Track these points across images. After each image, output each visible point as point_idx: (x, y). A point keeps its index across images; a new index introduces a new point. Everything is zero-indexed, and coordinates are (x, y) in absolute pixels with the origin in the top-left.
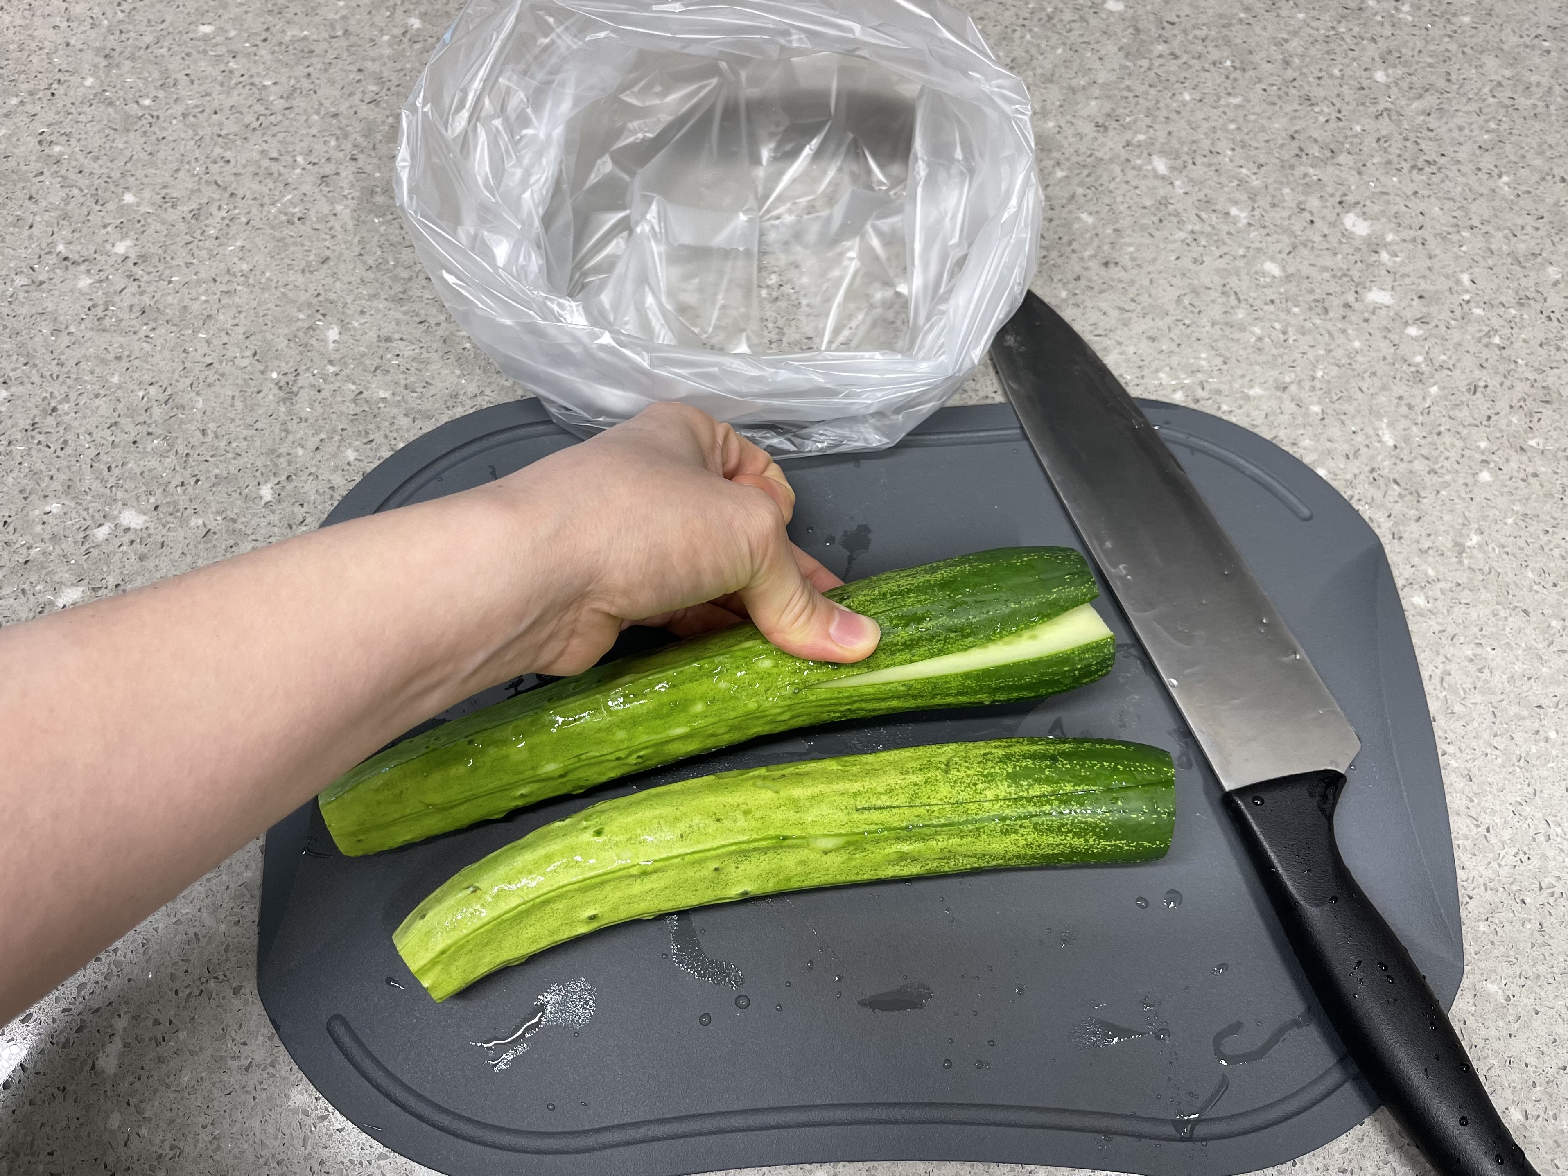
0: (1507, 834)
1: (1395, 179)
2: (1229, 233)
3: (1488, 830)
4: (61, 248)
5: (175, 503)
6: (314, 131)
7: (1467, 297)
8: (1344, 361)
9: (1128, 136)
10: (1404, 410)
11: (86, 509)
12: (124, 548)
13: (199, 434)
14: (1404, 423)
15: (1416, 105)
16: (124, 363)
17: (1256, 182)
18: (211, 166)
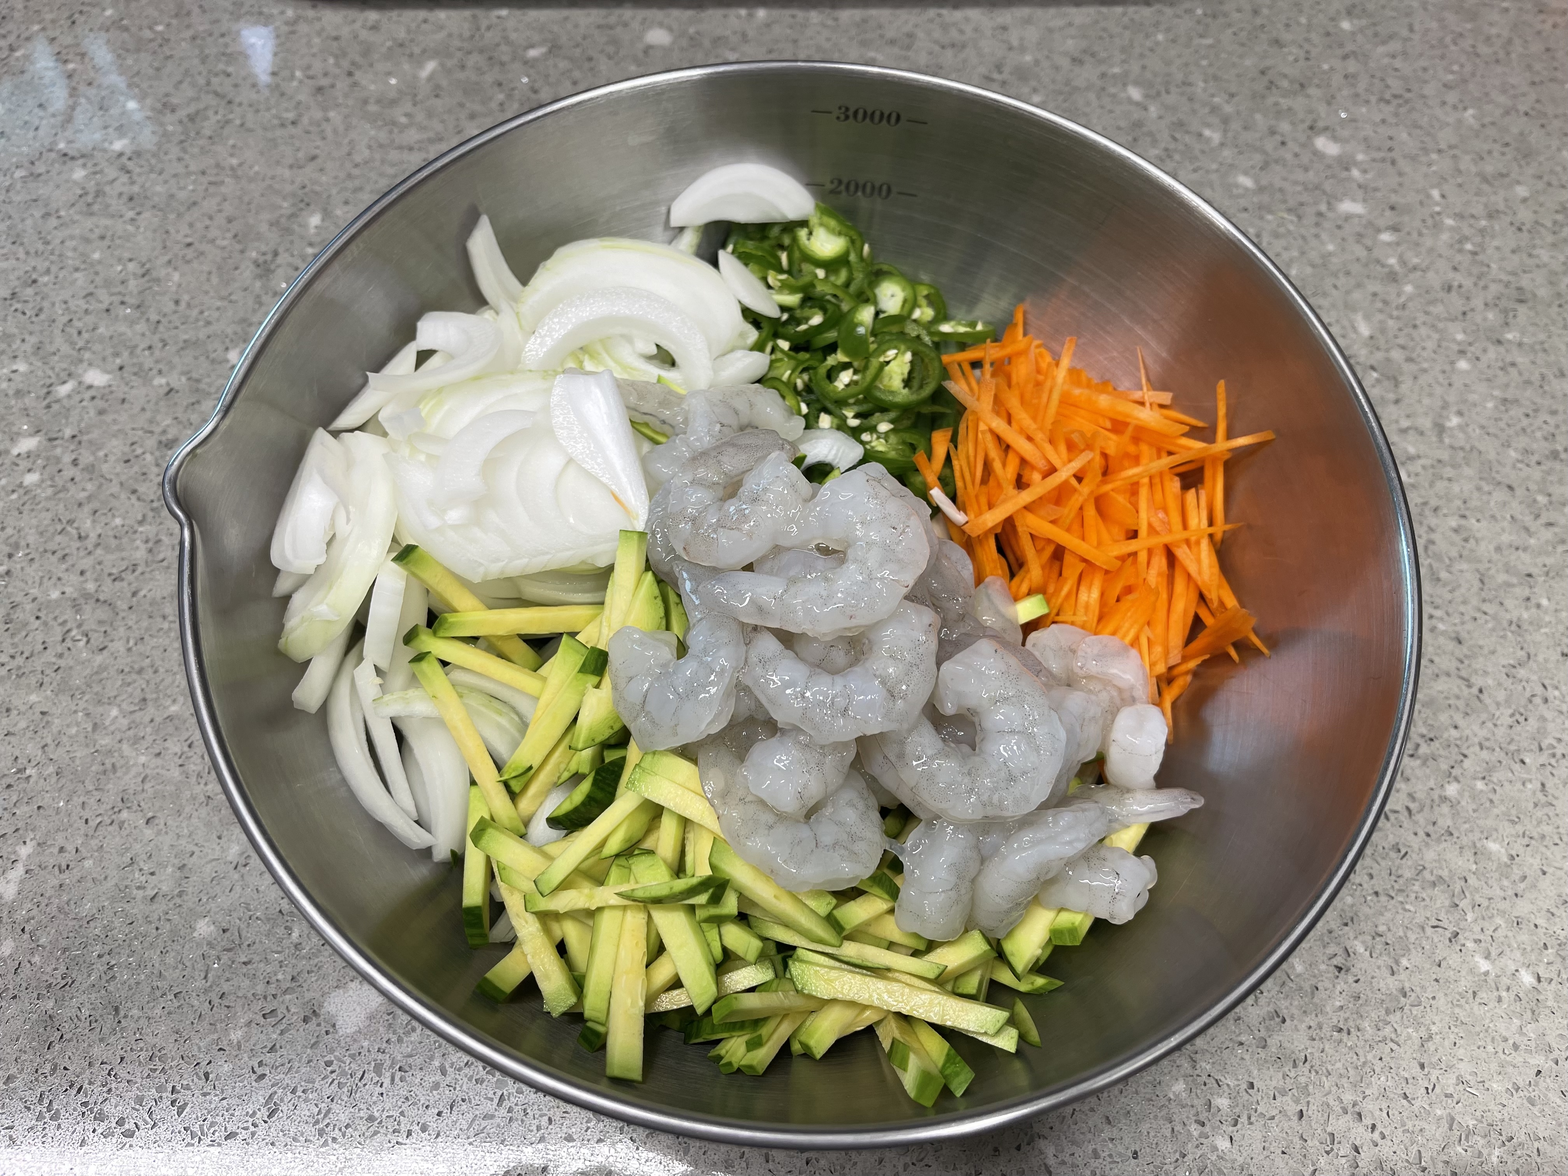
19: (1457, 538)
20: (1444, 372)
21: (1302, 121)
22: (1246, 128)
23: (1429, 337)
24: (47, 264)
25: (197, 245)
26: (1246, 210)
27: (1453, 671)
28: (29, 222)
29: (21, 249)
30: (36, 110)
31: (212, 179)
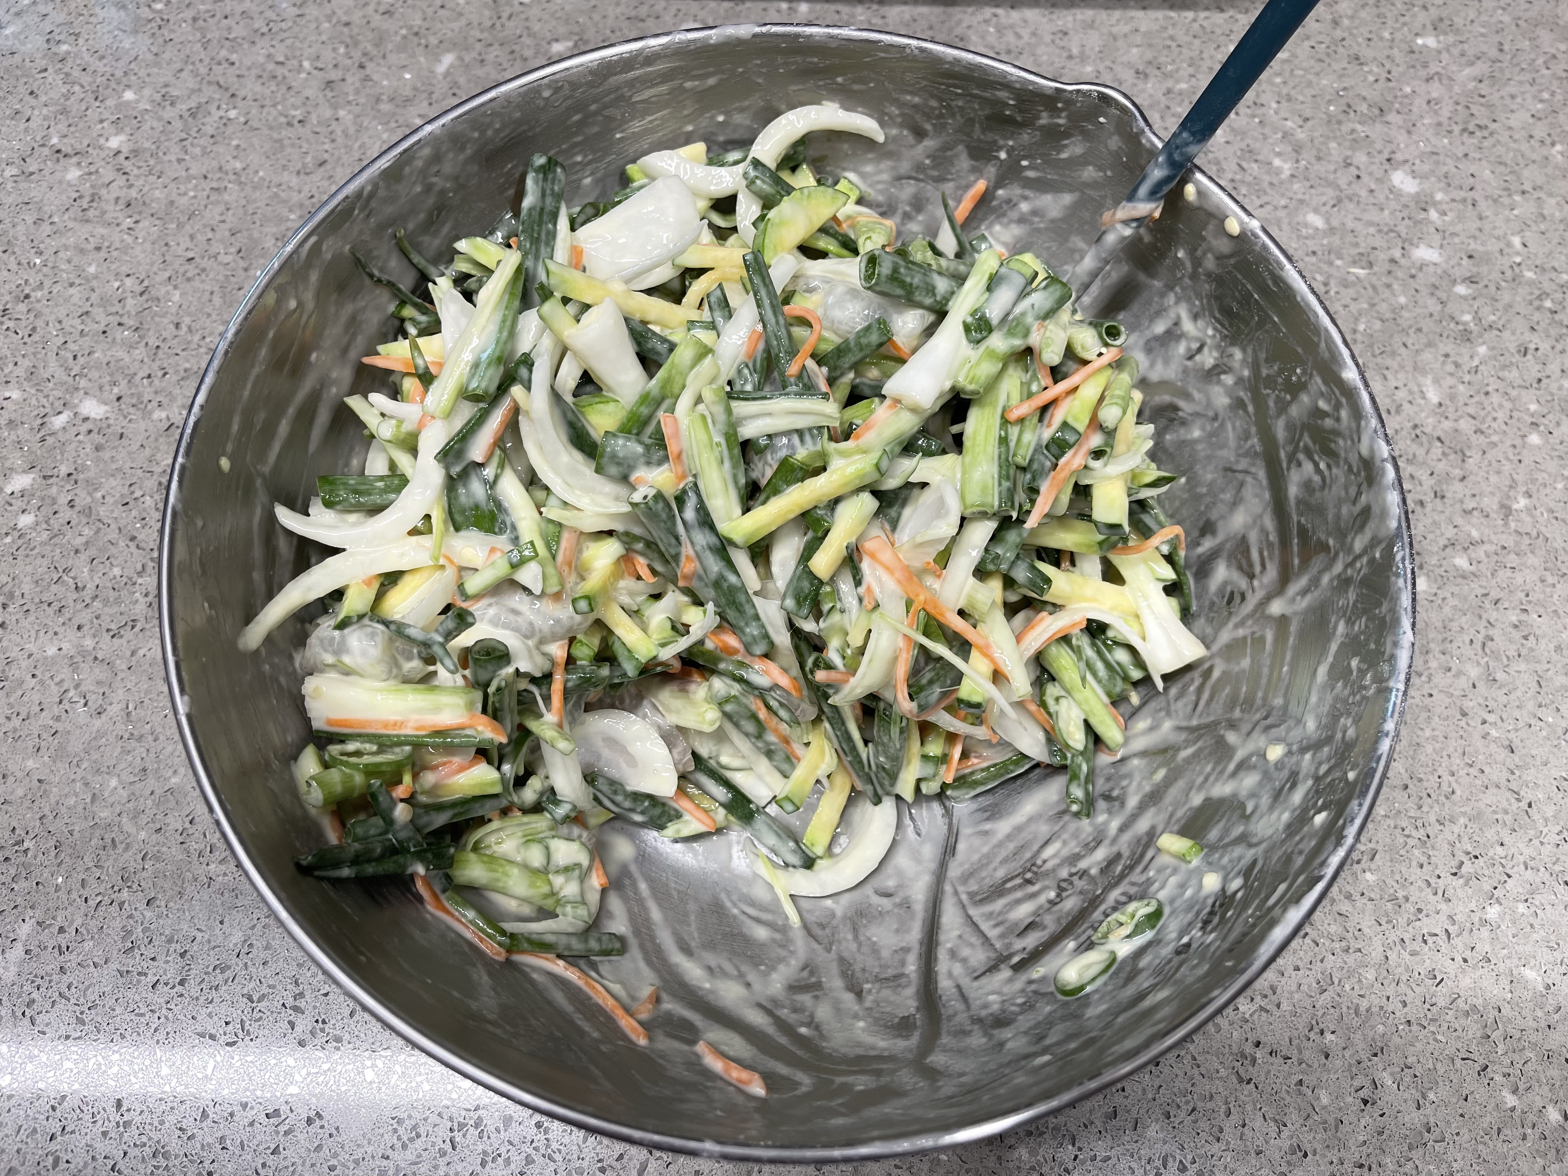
0: (1550, 811)
1: (1446, 141)
2: (1271, 184)
3: (1530, 805)
4: (55, 140)
5: (140, 396)
6: (324, 38)
7: (1518, 260)
8: (1389, 315)
9: (1169, 83)
10: (1450, 368)
11: (47, 396)
12: (80, 437)
13: (172, 327)
14: (1450, 381)
15: (1467, 71)
16: (103, 254)
17: (1301, 135)
18: (214, 67)
19: (1516, 635)
20: (1514, 446)
21: (1380, 152)
22: (1319, 159)
23: (1501, 406)
24: (40, 276)
25: (198, 260)
26: (1314, 253)
27: (1503, 782)
28: (21, 228)
29: (12, 259)
30: (28, 98)
31: (215, 185)
